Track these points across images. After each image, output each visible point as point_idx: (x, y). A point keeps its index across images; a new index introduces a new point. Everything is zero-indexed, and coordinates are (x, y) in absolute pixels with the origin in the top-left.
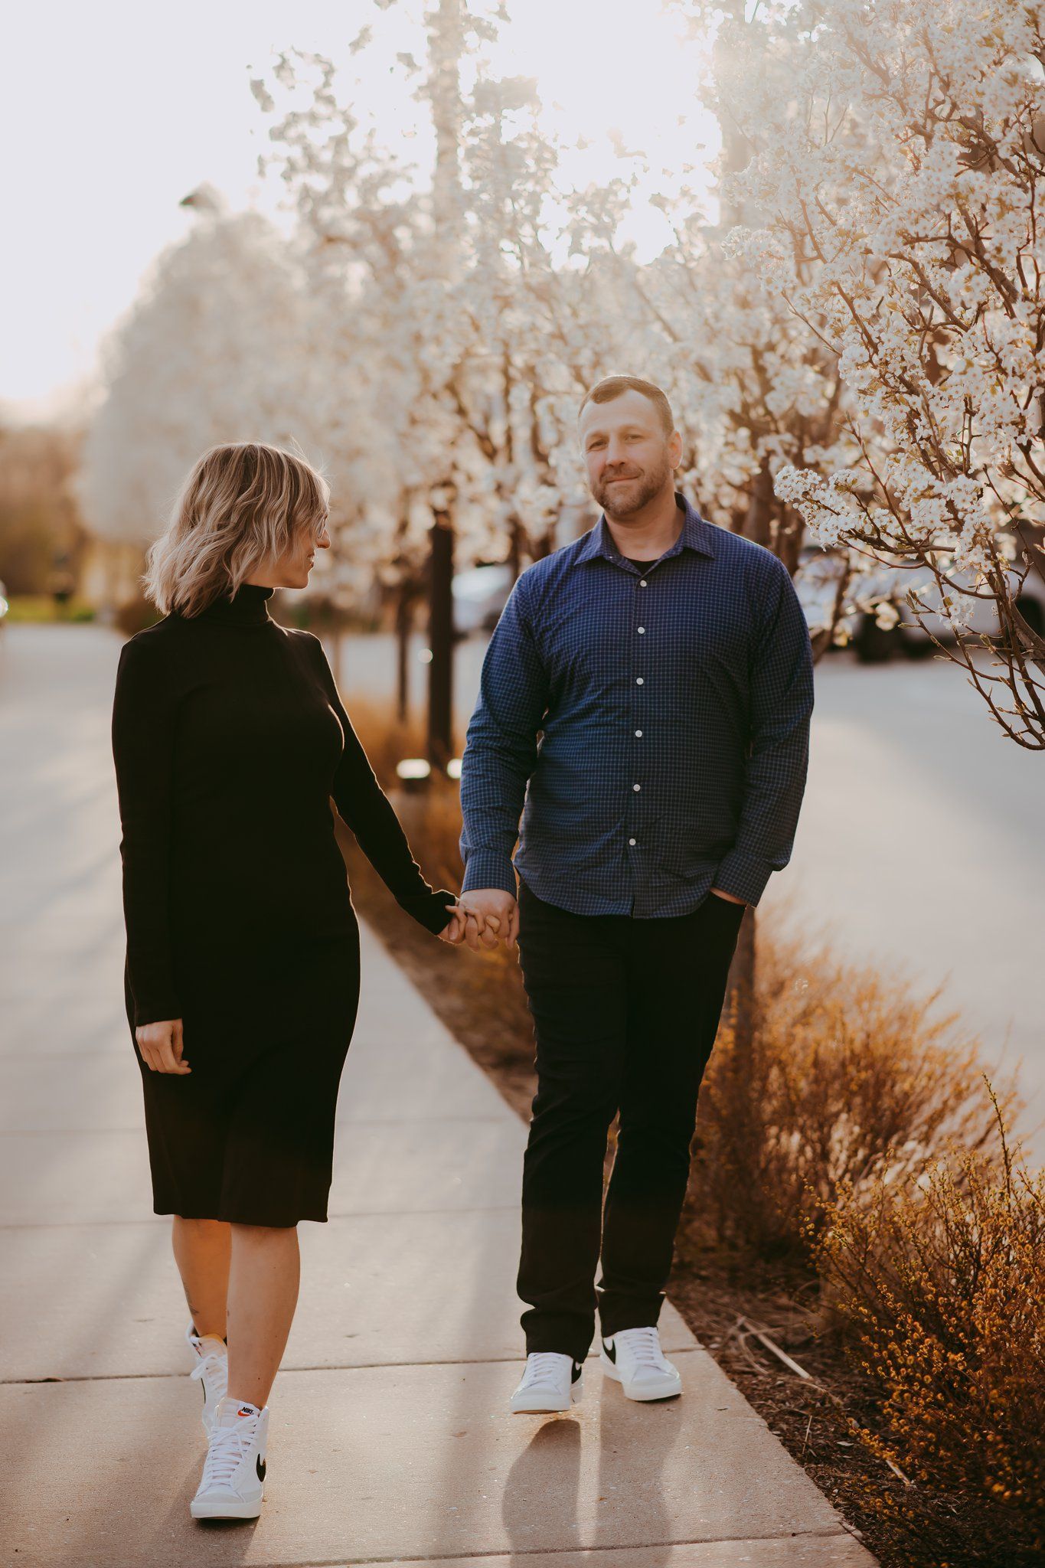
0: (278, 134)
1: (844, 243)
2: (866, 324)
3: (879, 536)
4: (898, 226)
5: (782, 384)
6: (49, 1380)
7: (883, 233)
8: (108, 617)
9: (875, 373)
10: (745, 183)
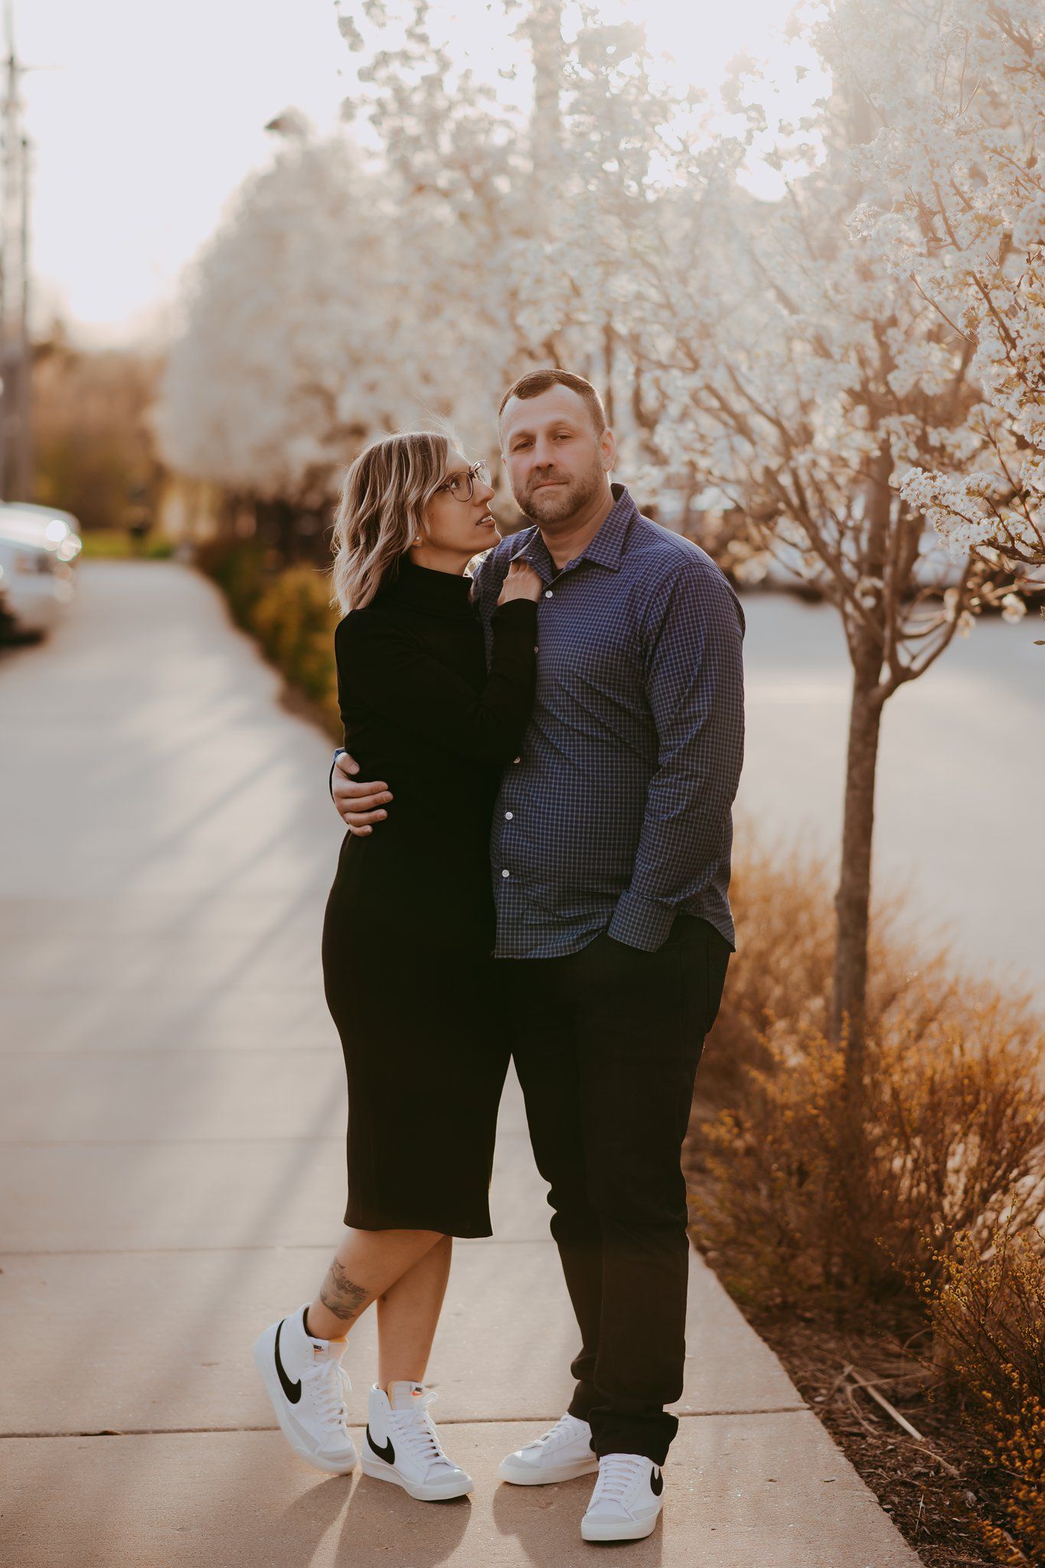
0: (366, 75)
1: (980, 230)
2: (1003, 316)
3: (1013, 543)
4: (1041, 214)
5: (906, 362)
6: (105, 1433)
7: (1024, 221)
8: (186, 554)
9: (1013, 371)
10: (872, 156)
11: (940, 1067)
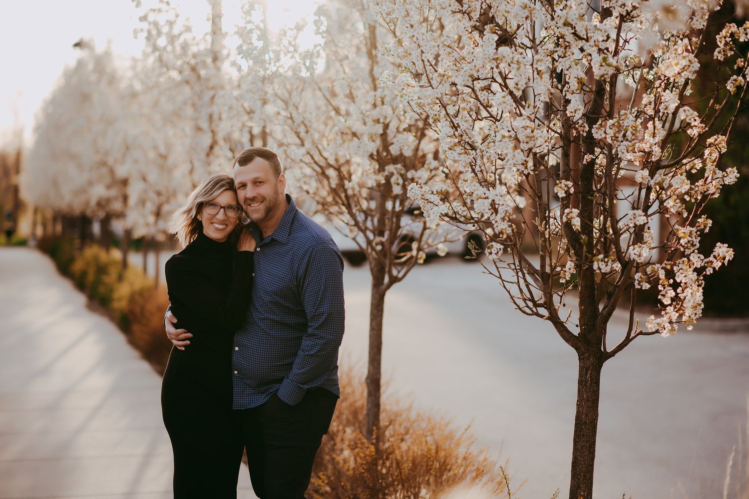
0: (144, 18)
1: (442, 80)
2: (451, 117)
3: (456, 215)
4: (469, 73)
5: (398, 141)
7: (462, 76)
8: (32, 243)
9: (457, 140)
10: (390, 51)
11: (417, 450)
